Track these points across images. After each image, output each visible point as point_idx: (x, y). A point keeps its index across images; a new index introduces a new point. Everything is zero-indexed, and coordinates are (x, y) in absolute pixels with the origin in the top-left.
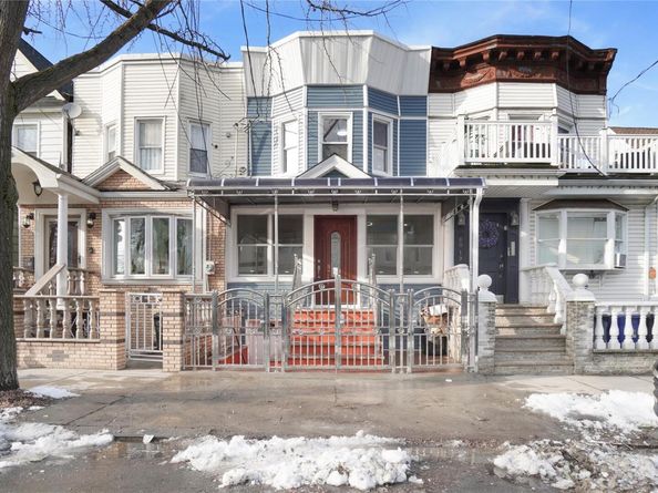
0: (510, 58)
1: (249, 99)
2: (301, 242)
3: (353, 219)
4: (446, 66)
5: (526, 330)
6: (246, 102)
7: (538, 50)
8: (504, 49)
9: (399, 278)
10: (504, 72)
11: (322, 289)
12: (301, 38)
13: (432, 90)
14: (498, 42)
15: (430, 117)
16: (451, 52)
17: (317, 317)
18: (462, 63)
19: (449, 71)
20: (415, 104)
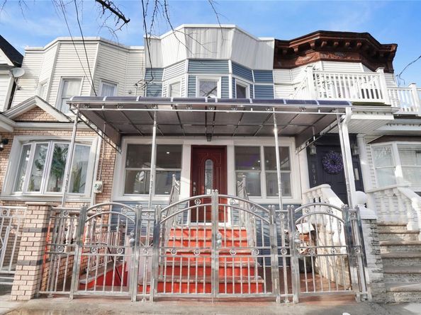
0: (329, 47)
1: (147, 69)
2: (180, 167)
3: (223, 149)
4: (285, 51)
5: (398, 249)
6: (144, 71)
7: (347, 41)
8: (324, 40)
9: (264, 199)
10: (325, 56)
11: (198, 205)
12: (185, 28)
13: (276, 67)
14: (320, 35)
15: (275, 84)
16: (287, 43)
17: (192, 235)
18: (296, 50)
19: (286, 55)
20: (265, 75)
